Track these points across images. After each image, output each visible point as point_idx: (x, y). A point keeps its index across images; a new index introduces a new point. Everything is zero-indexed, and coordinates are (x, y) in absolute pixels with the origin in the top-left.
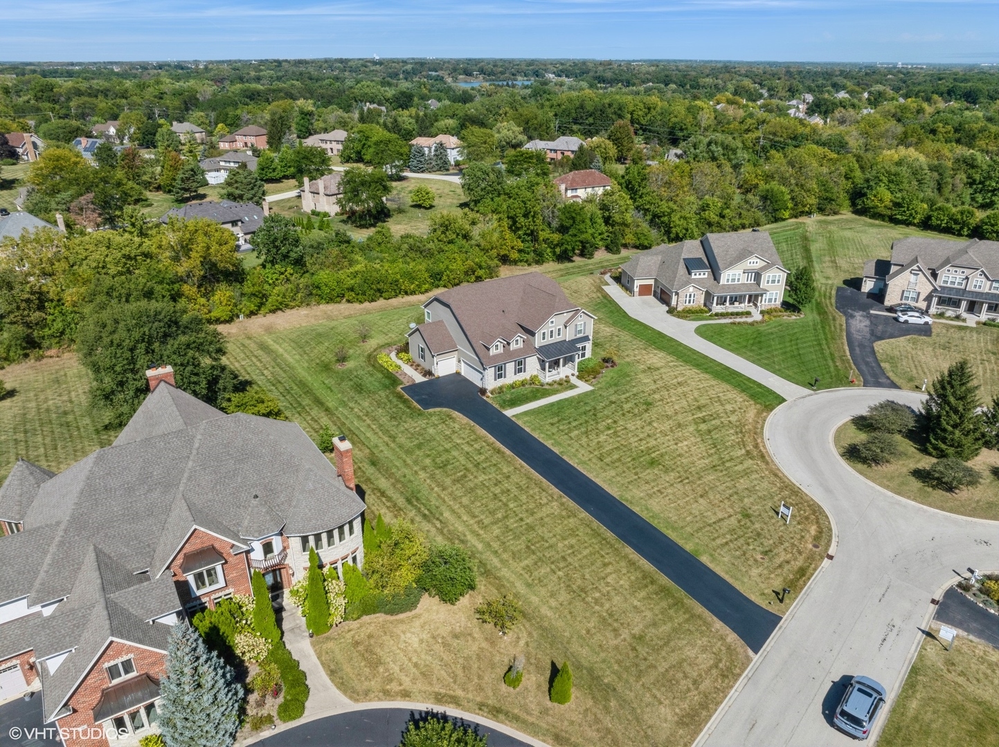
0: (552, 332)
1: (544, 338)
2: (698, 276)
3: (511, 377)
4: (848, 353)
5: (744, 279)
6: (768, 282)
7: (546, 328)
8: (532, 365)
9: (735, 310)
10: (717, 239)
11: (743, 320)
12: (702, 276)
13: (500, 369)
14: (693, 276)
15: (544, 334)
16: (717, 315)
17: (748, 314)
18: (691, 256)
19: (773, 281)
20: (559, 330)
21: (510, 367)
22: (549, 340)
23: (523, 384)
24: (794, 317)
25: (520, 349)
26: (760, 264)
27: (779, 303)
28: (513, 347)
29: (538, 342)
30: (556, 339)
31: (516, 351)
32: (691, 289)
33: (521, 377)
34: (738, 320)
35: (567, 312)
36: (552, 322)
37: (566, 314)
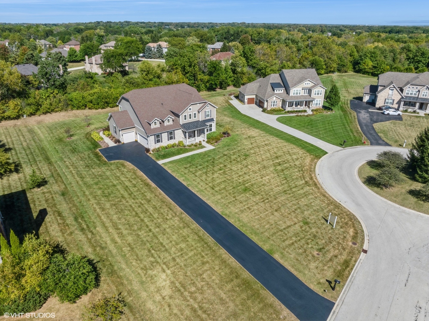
0: (190, 115)
1: (185, 119)
2: (278, 92)
3: (165, 142)
4: (360, 129)
5: (302, 93)
6: (315, 94)
7: (187, 113)
8: (179, 135)
9: (298, 110)
10: (288, 72)
11: (302, 114)
12: (280, 92)
13: (158, 136)
14: (276, 92)
15: (185, 116)
16: (288, 112)
17: (305, 111)
18: (274, 82)
19: (318, 94)
20: (195, 114)
21: (165, 136)
22: (188, 120)
23: (173, 146)
24: (329, 113)
25: (171, 125)
26: (311, 85)
27: (321, 106)
28: (166, 123)
29: (182, 121)
30: (193, 119)
31: (168, 126)
32: (275, 98)
33: (172, 142)
34: (300, 114)
35: (199, 103)
36: (190, 109)
37: (198, 105)
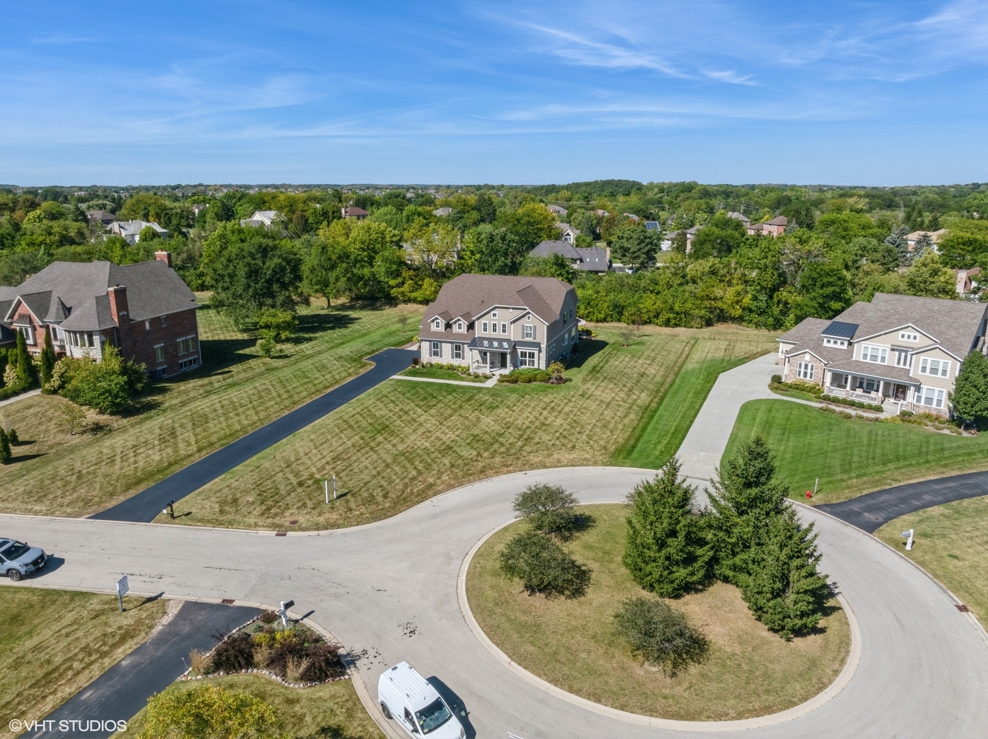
0: (495, 325)
1: (485, 330)
3: (446, 358)
5: (891, 360)
6: (924, 369)
7: (488, 320)
8: (471, 358)
11: (866, 414)
12: (838, 346)
13: (437, 345)
14: (825, 344)
15: (485, 325)
17: (877, 408)
19: (934, 371)
20: (504, 326)
21: (447, 348)
22: (490, 334)
25: (462, 335)
26: (920, 340)
27: (944, 408)
28: (455, 329)
29: (478, 331)
30: (499, 334)
31: (458, 334)
32: (807, 357)
35: (513, 308)
36: (495, 315)
37: (511, 310)
